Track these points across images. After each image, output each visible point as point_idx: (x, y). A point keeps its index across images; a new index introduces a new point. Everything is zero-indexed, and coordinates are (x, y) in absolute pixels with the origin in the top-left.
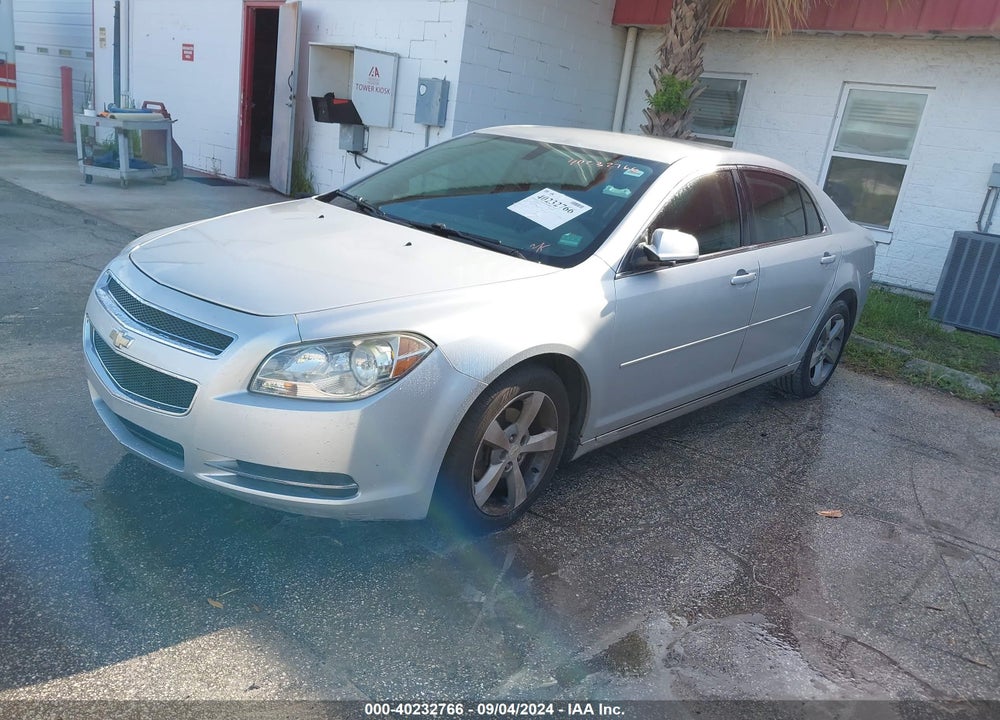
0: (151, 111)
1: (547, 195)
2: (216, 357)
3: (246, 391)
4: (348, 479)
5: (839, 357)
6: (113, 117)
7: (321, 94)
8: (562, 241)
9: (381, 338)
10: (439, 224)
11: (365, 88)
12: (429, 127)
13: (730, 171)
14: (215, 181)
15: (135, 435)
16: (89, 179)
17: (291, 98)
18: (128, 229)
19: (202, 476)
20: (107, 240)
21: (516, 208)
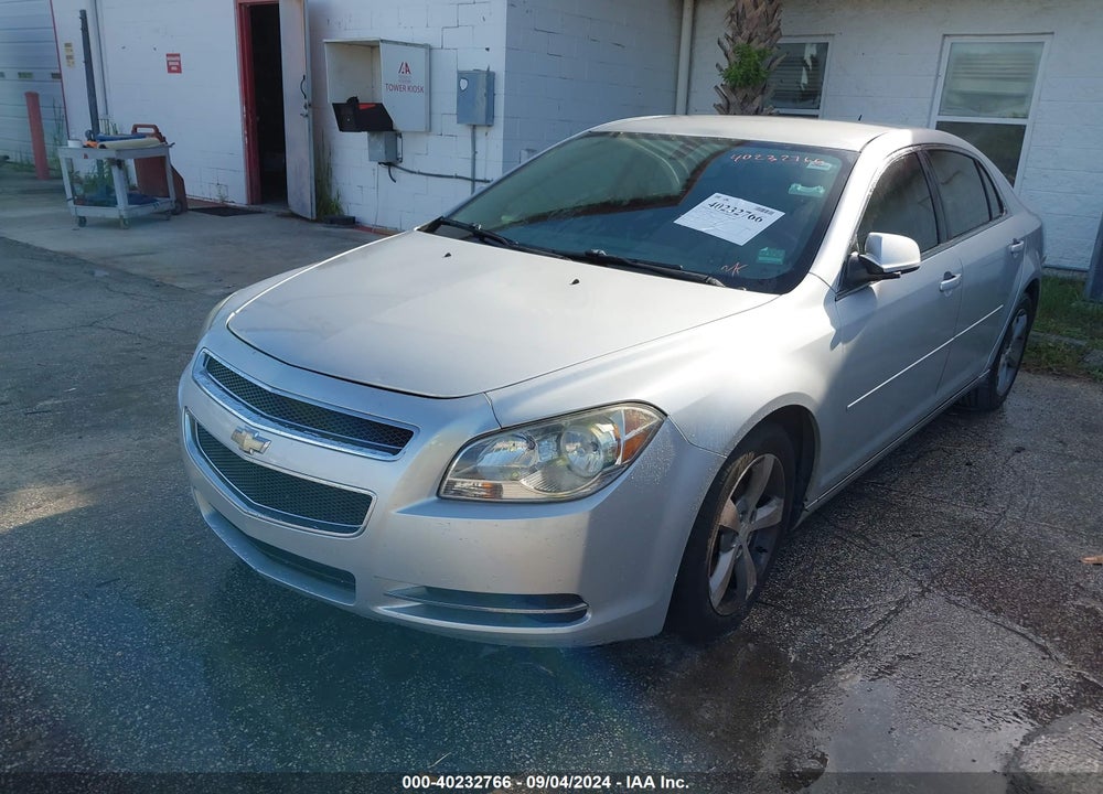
0: (143, 136)
1: (720, 201)
2: (392, 458)
3: (436, 498)
4: (576, 599)
5: (1021, 359)
6: (103, 147)
7: (343, 100)
8: (760, 258)
9: (599, 413)
10: (596, 251)
11: (396, 88)
12: (474, 126)
13: (915, 153)
14: (222, 210)
15: (274, 560)
16: (82, 221)
17: (305, 107)
18: (145, 278)
19: (382, 610)
20: (125, 294)
21: (686, 220)
